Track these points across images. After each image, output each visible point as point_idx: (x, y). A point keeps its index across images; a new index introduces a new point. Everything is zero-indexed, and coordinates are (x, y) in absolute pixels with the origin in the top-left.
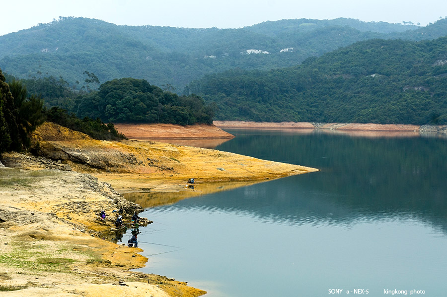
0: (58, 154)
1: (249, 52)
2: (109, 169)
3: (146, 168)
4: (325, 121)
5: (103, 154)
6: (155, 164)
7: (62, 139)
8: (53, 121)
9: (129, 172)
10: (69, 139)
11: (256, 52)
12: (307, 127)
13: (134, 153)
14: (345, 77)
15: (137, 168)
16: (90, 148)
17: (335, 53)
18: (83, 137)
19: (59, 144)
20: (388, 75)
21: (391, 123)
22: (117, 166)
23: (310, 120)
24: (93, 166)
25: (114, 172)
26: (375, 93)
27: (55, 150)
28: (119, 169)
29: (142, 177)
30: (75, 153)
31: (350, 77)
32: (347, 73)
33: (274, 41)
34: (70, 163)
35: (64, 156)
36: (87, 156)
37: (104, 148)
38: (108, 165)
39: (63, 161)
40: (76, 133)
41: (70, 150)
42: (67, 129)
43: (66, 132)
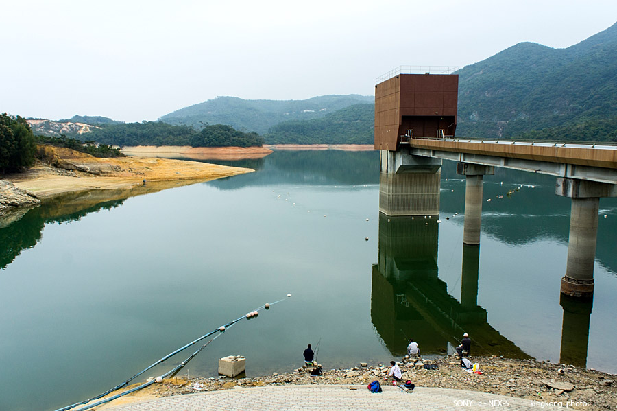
0: (70, 167)
1: (305, 111)
2: (102, 174)
3: (127, 173)
4: (333, 144)
5: (99, 166)
6: (133, 171)
7: (74, 158)
8: (70, 147)
9: (114, 176)
10: (78, 158)
11: (308, 111)
12: (325, 147)
13: (121, 165)
14: (344, 122)
15: (120, 173)
16: (91, 163)
17: (341, 111)
18: (88, 157)
19: (70, 161)
20: (364, 121)
21: (363, 144)
22: (107, 173)
23: (327, 143)
24: (91, 173)
25: (105, 176)
26: (357, 129)
27: (68, 164)
28: (109, 174)
29: (122, 179)
30: (81, 166)
31: (347, 122)
32: (345, 120)
33: (317, 106)
34: (77, 171)
35: (73, 168)
36: (88, 168)
37: (100, 162)
38: (102, 172)
39: (73, 170)
40: (83, 154)
41: (78, 164)
42: (78, 152)
43: (77, 153)
